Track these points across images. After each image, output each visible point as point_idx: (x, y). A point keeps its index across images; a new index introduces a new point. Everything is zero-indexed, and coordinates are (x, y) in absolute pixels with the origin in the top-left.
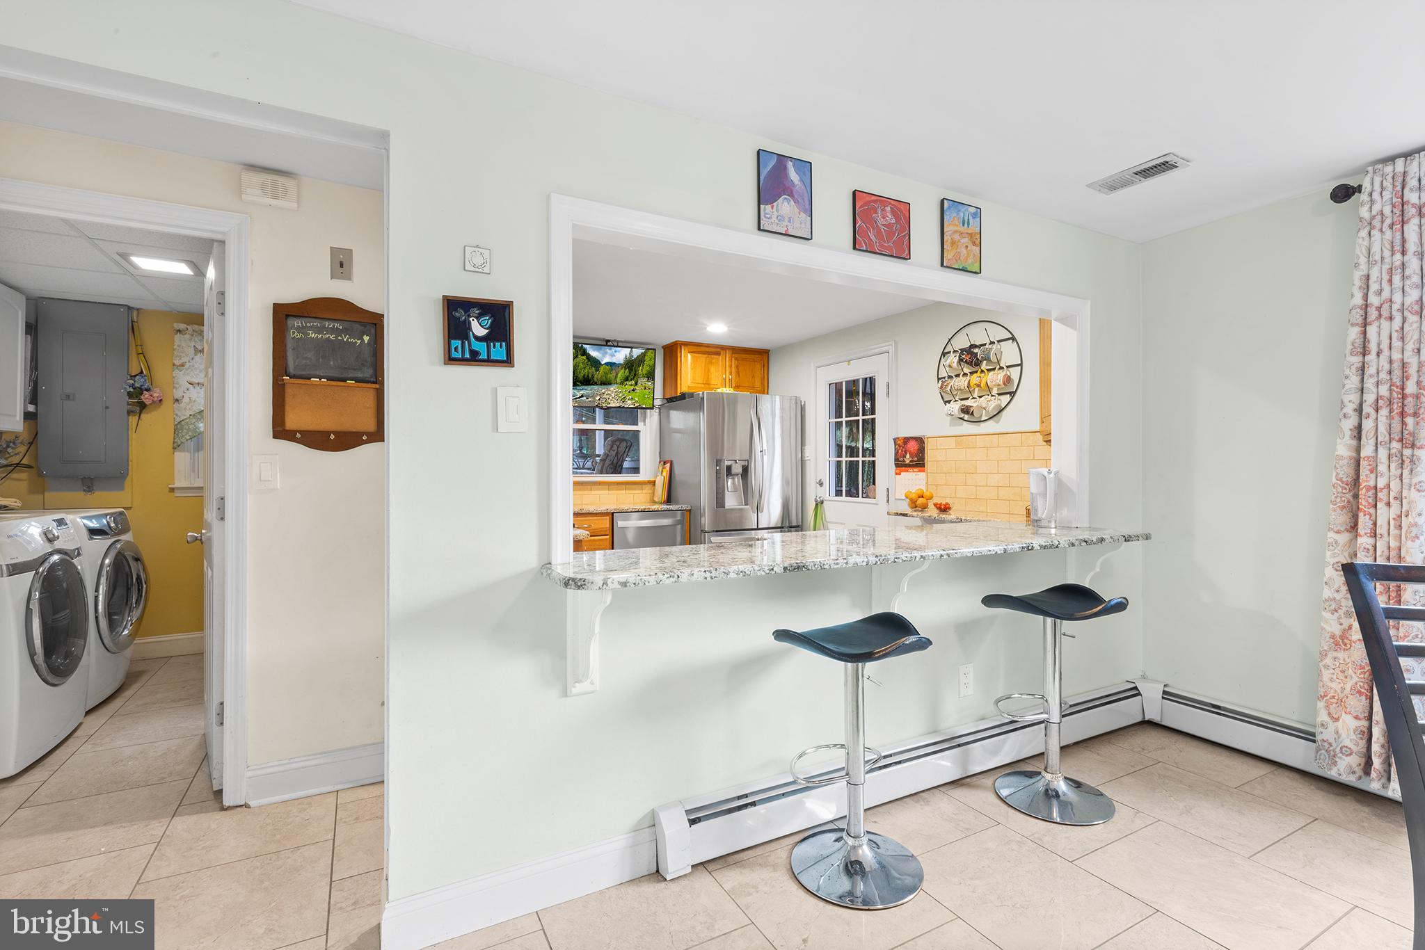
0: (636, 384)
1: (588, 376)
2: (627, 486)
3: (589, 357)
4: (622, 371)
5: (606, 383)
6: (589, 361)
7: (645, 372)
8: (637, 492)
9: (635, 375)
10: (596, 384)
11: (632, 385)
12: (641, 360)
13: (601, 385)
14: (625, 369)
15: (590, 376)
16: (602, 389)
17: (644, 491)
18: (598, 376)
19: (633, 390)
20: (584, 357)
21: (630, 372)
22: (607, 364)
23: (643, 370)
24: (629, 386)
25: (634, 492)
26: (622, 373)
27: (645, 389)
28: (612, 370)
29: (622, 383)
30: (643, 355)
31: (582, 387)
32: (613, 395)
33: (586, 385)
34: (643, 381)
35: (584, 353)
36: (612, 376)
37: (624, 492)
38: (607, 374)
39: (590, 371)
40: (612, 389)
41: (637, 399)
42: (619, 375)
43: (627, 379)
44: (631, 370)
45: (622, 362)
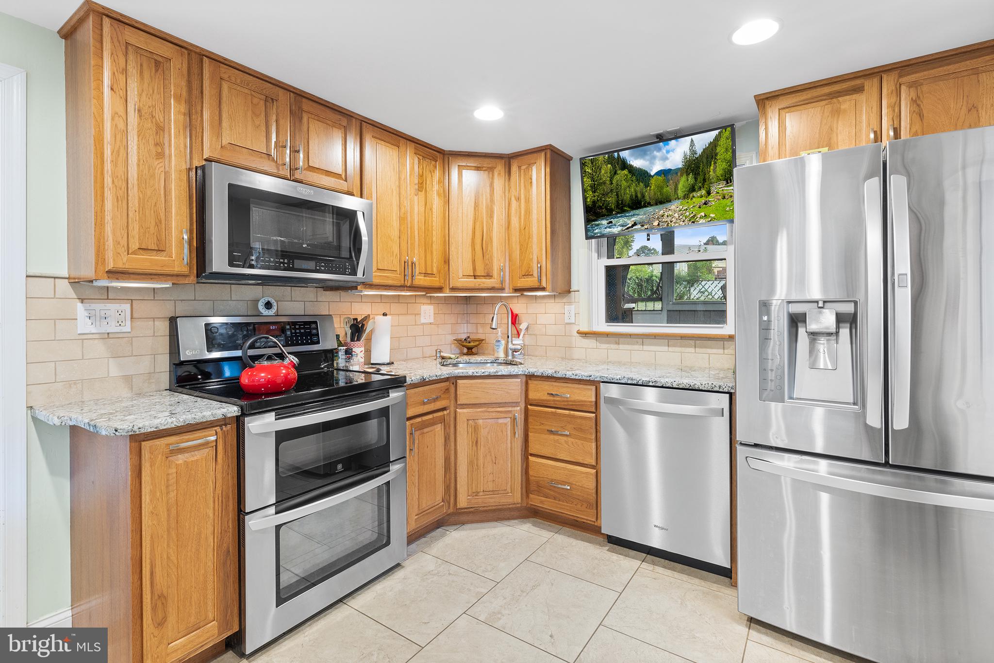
0: (709, 193)
1: (636, 196)
2: (698, 342)
3: (632, 170)
4: (684, 178)
5: (663, 201)
6: (633, 174)
7: (719, 171)
8: (714, 351)
9: (704, 180)
10: (649, 204)
11: (701, 197)
12: (710, 153)
13: (656, 204)
14: (688, 175)
15: (639, 195)
16: (659, 210)
17: (726, 351)
18: (650, 193)
19: (705, 204)
20: (626, 172)
21: (696, 179)
22: (659, 173)
23: (716, 170)
24: (698, 198)
25: (709, 351)
26: (684, 182)
27: (724, 198)
28: (668, 181)
29: (686, 197)
30: (714, 145)
31: (632, 213)
32: (676, 215)
33: (637, 208)
34: (718, 187)
35: (624, 165)
36: (668, 190)
37: (692, 350)
38: (662, 188)
39: (638, 189)
40: (673, 207)
41: (712, 215)
42: (680, 186)
43: (692, 189)
44: (696, 176)
45: (680, 166)
